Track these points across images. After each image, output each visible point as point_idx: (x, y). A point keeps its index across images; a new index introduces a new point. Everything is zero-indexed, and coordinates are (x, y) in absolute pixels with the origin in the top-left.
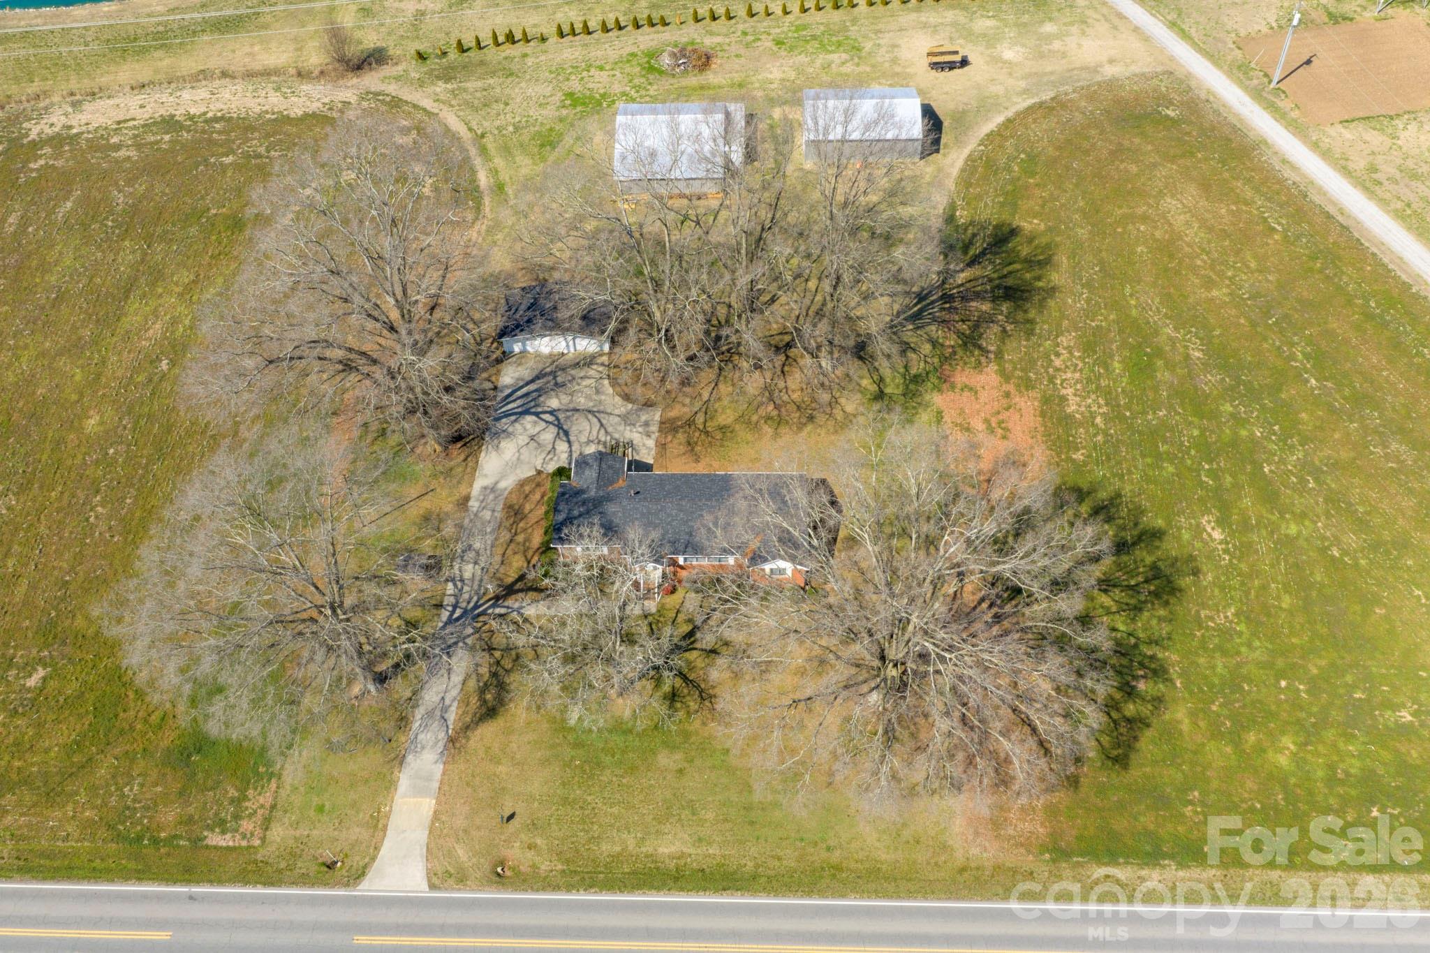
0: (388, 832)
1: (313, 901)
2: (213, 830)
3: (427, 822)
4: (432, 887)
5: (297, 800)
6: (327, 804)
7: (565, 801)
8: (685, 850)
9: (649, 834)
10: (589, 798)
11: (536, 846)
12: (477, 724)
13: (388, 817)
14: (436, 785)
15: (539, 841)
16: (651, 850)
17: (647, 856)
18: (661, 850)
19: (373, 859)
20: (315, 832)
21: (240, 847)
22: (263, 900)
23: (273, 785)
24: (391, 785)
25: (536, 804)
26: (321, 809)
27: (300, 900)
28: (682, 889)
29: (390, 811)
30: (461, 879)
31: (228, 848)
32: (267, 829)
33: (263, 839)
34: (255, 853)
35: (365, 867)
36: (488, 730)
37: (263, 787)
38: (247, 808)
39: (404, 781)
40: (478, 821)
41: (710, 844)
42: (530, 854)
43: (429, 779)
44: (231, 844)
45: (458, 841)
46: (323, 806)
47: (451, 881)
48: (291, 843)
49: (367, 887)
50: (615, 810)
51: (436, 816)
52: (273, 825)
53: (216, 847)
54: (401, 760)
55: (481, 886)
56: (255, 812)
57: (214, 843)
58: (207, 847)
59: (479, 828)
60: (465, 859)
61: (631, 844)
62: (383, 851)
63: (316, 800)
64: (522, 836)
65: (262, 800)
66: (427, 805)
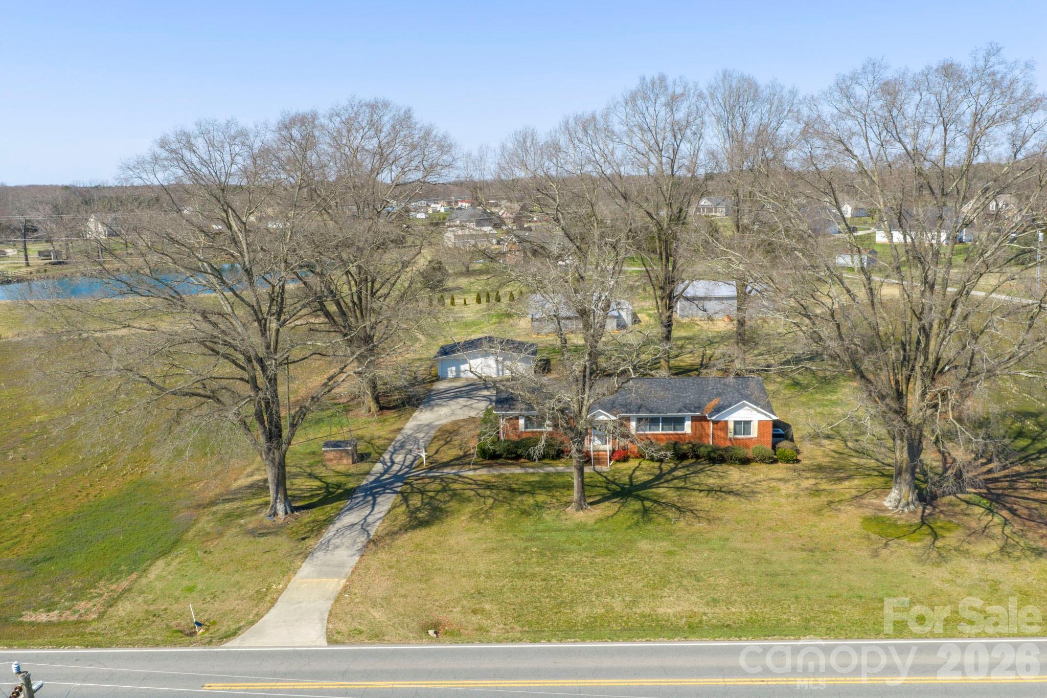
0: (279, 604)
1: (150, 657)
2: (35, 610)
3: (335, 594)
4: (331, 641)
5: (159, 585)
6: (200, 587)
7: (521, 575)
8: (696, 610)
9: (641, 597)
10: (553, 573)
11: (483, 611)
12: (406, 531)
13: (280, 592)
14: (348, 570)
15: (487, 607)
16: (647, 611)
17: (643, 616)
18: (661, 611)
19: (252, 623)
20: (175, 606)
21: (66, 622)
22: (78, 659)
23: (134, 576)
24: (289, 571)
25: (482, 578)
26: (191, 589)
27: (132, 657)
28: (702, 636)
29: (283, 589)
30: (377, 636)
31: (50, 624)
32: (111, 606)
33: (101, 616)
34: (84, 628)
35: (239, 628)
36: (420, 535)
37: (117, 580)
38: (91, 593)
39: (306, 568)
40: (403, 592)
41: (729, 602)
42: (475, 619)
43: (341, 565)
44: (55, 619)
45: (374, 606)
46: (194, 587)
47: (362, 637)
48: (139, 616)
49: (234, 645)
50: (591, 580)
51: (345, 589)
52: (120, 604)
53: (32, 624)
54: (306, 555)
55: (405, 640)
56: (102, 595)
57: (33, 619)
58: (21, 624)
59: (405, 596)
60: (384, 619)
61: (618, 605)
62: (266, 617)
63: (186, 583)
64: (465, 602)
65: (114, 587)
66: (335, 584)
